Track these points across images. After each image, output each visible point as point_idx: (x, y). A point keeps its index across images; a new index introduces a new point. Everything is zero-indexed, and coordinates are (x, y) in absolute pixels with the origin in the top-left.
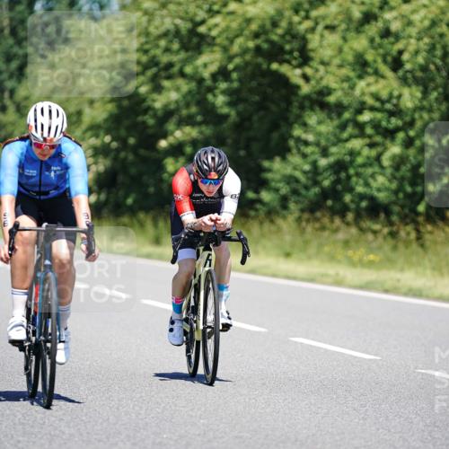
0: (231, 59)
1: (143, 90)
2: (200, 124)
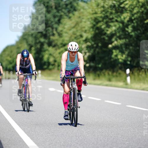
0: (133, 15)
1: (103, 27)
2: (123, 39)
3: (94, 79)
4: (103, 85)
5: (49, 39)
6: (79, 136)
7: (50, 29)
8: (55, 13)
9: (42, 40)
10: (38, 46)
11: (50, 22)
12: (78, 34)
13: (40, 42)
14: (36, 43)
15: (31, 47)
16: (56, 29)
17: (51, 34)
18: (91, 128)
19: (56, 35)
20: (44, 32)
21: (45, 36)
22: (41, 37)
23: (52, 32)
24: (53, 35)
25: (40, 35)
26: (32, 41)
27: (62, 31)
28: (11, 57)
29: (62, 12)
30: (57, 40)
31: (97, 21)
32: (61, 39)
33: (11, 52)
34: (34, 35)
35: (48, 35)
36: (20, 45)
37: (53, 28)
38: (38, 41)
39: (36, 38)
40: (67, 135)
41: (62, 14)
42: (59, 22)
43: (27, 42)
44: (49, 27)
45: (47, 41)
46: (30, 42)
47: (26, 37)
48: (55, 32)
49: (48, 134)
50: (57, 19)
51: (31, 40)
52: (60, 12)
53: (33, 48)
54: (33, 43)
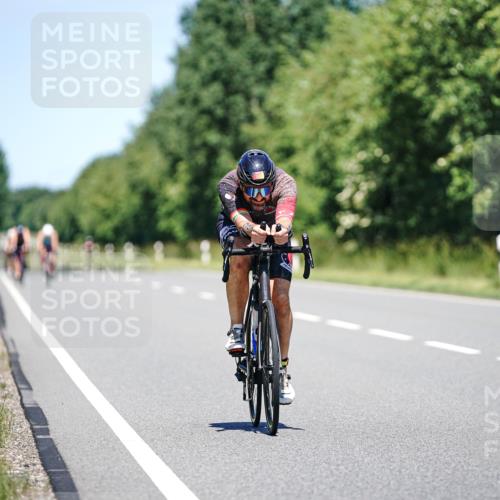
3: (390, 269)
4: (421, 290)
5: (237, 133)
6: (340, 462)
7: (239, 99)
8: (256, 45)
9: (213, 137)
10: (201, 158)
11: (237, 78)
12: (335, 116)
13: (205, 145)
14: (193, 149)
15: (175, 161)
16: (261, 100)
17: (242, 116)
18: (378, 434)
19: (261, 118)
20: (219, 112)
21: (223, 125)
22: (209, 127)
23: (248, 109)
24: (251, 119)
25: (204, 120)
26: (179, 142)
27: (279, 106)
28: (106, 196)
29: (281, 42)
30: (264, 137)
31: (398, 71)
32: (278, 134)
33: (109, 179)
34: (185, 123)
35: (233, 120)
36: (138, 157)
37: (248, 97)
38: (198, 141)
39: (191, 131)
40: (298, 458)
41: (281, 48)
42: (269, 76)
43: (162, 146)
44: (236, 92)
45: (228, 141)
46: (173, 146)
47: (159, 128)
48: (256, 110)
49: (235, 457)
50: (262, 67)
51: (175, 137)
52: (273, 41)
53: (182, 167)
54: (182, 150)
